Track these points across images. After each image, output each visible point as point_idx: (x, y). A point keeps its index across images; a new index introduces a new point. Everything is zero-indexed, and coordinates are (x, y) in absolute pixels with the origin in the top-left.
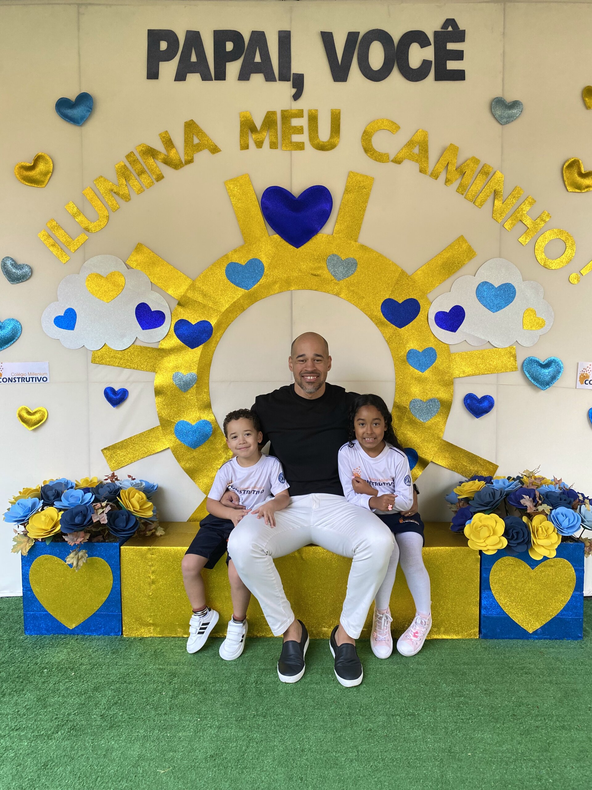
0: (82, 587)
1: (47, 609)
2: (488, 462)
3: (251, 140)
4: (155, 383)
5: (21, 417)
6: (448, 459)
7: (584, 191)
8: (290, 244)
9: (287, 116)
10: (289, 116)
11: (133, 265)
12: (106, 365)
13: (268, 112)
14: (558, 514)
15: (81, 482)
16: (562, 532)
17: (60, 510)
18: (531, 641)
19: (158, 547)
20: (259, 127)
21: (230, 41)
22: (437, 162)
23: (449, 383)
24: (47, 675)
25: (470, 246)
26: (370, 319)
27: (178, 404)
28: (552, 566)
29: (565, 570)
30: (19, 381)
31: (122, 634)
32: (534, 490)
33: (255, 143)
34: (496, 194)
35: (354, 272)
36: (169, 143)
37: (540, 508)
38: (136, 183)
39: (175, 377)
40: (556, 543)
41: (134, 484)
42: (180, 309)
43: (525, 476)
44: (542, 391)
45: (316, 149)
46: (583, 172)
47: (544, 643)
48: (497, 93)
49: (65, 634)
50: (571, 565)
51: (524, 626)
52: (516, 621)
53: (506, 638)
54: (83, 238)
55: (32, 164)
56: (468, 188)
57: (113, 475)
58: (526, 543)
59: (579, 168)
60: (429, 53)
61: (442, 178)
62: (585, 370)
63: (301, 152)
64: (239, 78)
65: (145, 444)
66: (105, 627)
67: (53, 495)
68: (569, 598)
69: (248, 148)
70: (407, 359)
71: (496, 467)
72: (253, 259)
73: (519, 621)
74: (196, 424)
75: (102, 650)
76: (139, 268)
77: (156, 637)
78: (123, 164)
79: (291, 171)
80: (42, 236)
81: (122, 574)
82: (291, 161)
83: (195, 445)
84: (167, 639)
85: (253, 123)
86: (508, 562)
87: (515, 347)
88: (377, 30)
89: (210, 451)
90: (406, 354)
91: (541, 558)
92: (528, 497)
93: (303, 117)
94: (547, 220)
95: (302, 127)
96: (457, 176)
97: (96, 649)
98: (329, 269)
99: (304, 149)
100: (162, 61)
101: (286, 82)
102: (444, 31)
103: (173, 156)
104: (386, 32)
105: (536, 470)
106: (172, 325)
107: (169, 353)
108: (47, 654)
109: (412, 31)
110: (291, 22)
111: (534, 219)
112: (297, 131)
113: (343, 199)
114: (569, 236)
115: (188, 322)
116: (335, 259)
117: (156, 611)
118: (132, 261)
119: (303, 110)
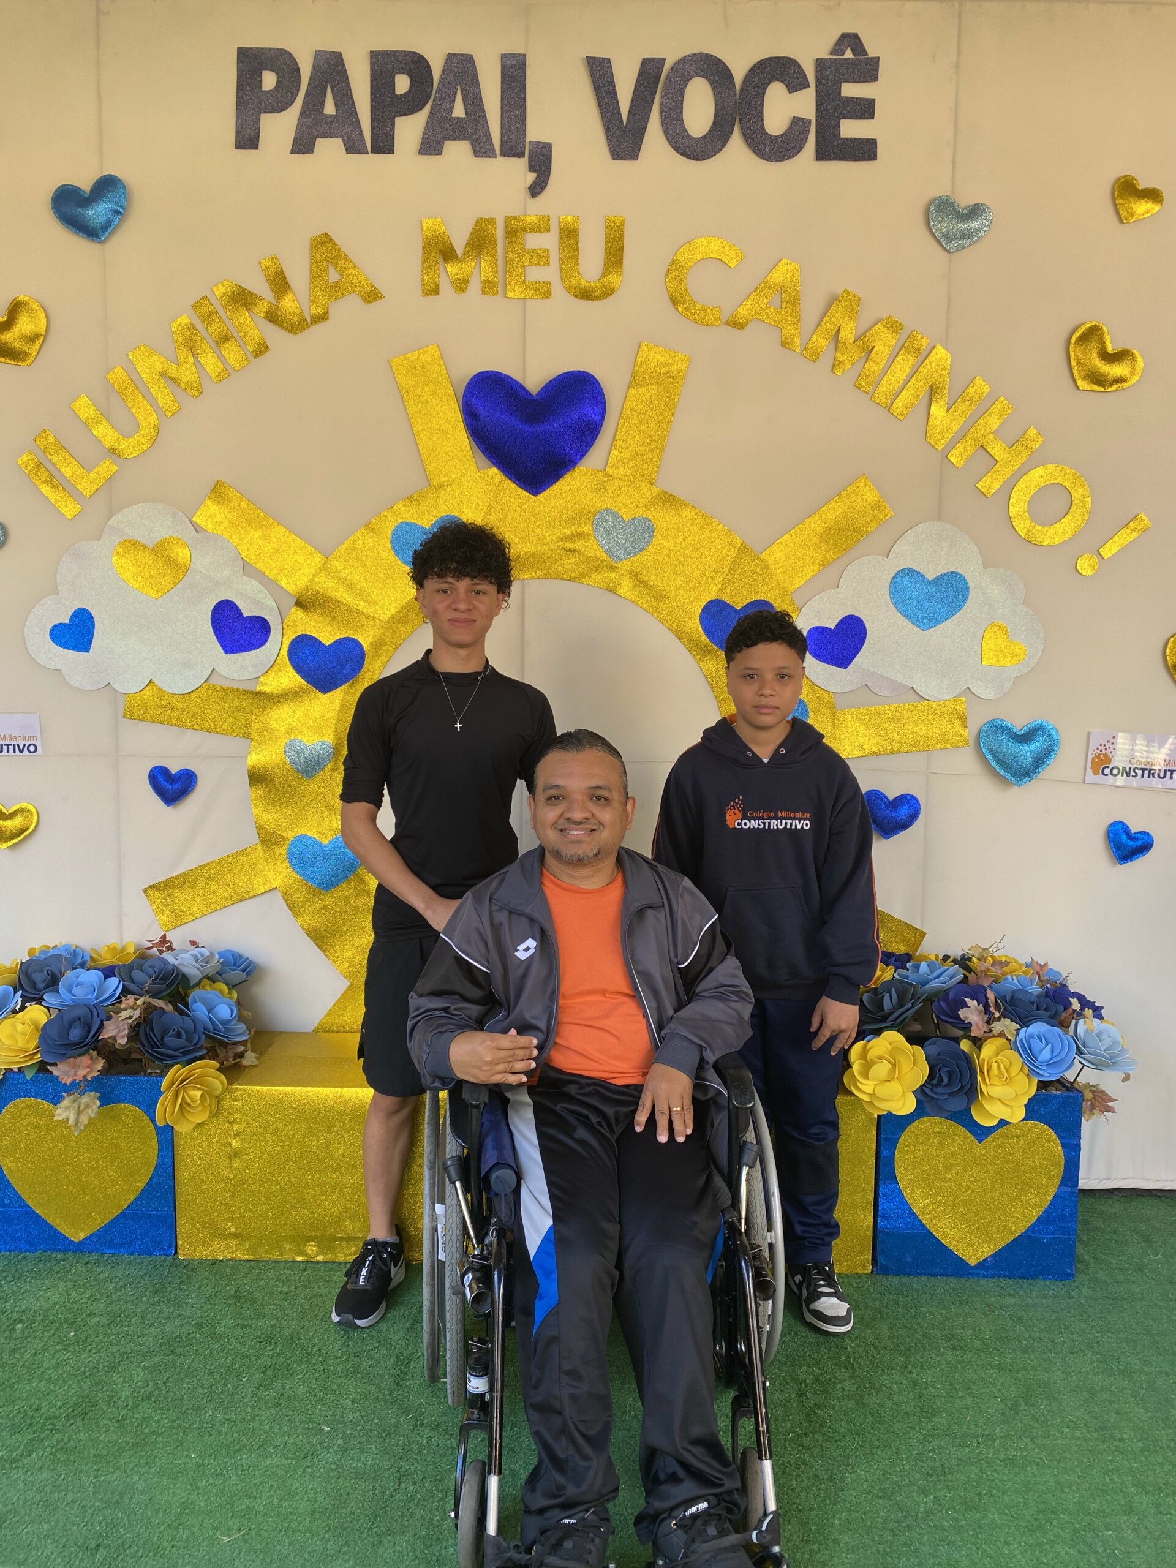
0: (98, 1160)
1: (29, 1202)
2: (907, 925)
3: (445, 276)
4: (248, 762)
7: (1110, 390)
8: (521, 487)
9: (515, 229)
10: (522, 229)
11: (206, 524)
12: (153, 722)
13: (477, 222)
14: (1031, 1036)
15: (102, 954)
16: (1038, 1074)
18: (972, 1280)
19: (245, 1086)
20: (459, 252)
21: (402, 73)
22: (818, 325)
24: (20, 1335)
25: (880, 497)
26: (677, 641)
27: (296, 804)
28: (1018, 1137)
29: (1044, 1145)
31: (176, 1253)
32: (988, 988)
33: (453, 283)
34: (933, 392)
35: (648, 543)
36: (280, 283)
37: (997, 1027)
38: (215, 359)
39: (290, 747)
40: (1025, 1094)
42: (297, 614)
43: (974, 955)
44: (1017, 789)
45: (577, 297)
46: (1110, 350)
47: (997, 1286)
48: (942, 189)
49: (65, 1251)
50: (1055, 1136)
51: (961, 1251)
52: (945, 1242)
53: (925, 1274)
54: (107, 467)
55: (5, 319)
56: (878, 379)
57: (163, 940)
58: (967, 1093)
59: (1102, 343)
60: (805, 104)
61: (826, 359)
63: (546, 301)
64: (421, 149)
65: (230, 882)
66: (142, 1240)
67: (44, 981)
68: (1050, 1199)
69: (438, 293)
73: (950, 1242)
74: (331, 843)
75: (133, 1286)
76: (218, 532)
77: (240, 1261)
78: (185, 320)
79: (524, 339)
80: (24, 463)
81: (176, 1137)
82: (524, 320)
83: (328, 884)
84: (264, 1264)
85: (448, 242)
86: (931, 1129)
87: (964, 699)
88: (701, 54)
89: (358, 895)
91: (996, 1122)
92: (975, 1002)
93: (549, 231)
94: (1036, 446)
95: (546, 251)
96: (856, 354)
97: (121, 1283)
98: (598, 541)
99: (550, 296)
100: (265, 112)
101: (516, 160)
102: (836, 60)
103: (288, 305)
104: (719, 60)
105: (995, 945)
106: (283, 646)
107: (279, 701)
108: (26, 1292)
109: (770, 59)
110: (527, 37)
111: (1010, 444)
112: (535, 258)
113: (627, 399)
114: (1079, 479)
115: (316, 639)
116: (610, 518)
117: (242, 1209)
118: (204, 516)
119: (548, 216)
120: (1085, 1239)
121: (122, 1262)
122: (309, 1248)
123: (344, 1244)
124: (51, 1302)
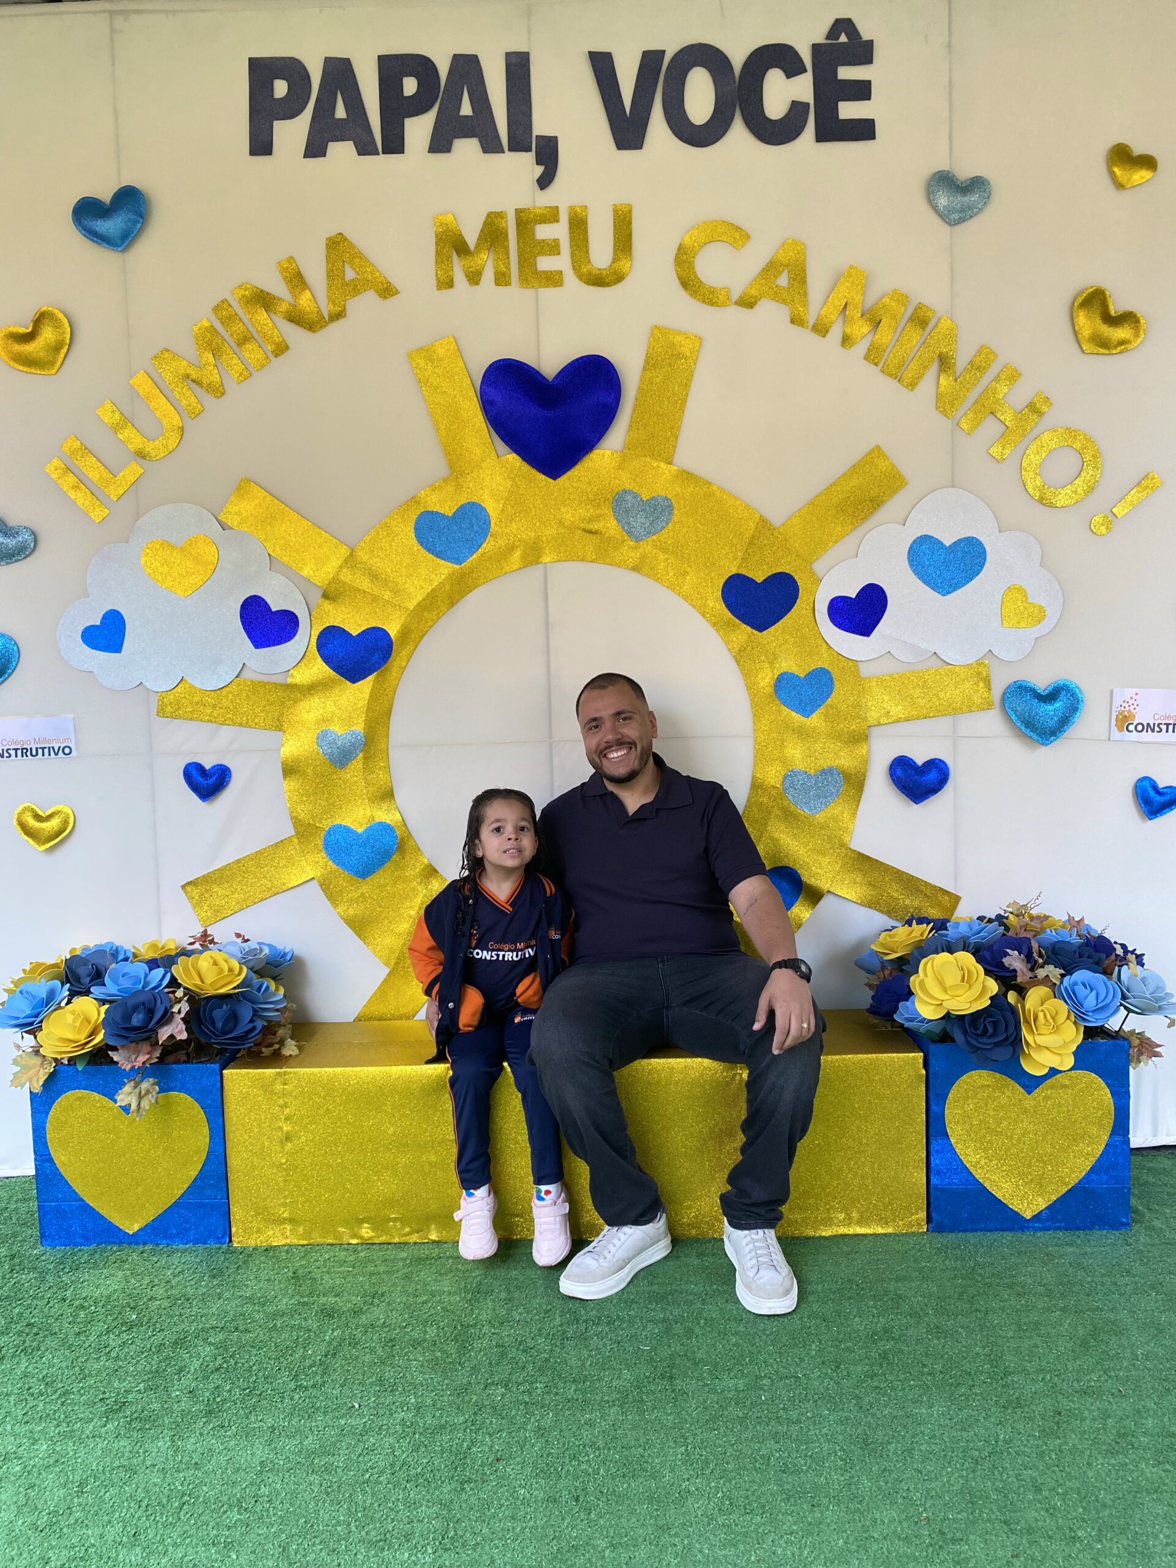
0: (150, 1150)
1: (82, 1195)
2: (941, 890)
3: (458, 268)
4: (282, 752)
5: (23, 826)
6: (861, 884)
7: (1114, 352)
8: (540, 472)
9: (525, 221)
10: (532, 221)
11: (232, 521)
12: (186, 719)
13: (489, 215)
14: (1076, 984)
15: (144, 950)
16: (1084, 1020)
17: (103, 1002)
18: (1029, 1233)
19: (295, 1070)
20: (471, 245)
21: (410, 76)
22: (825, 303)
23: (860, 738)
24: (83, 1320)
25: (894, 466)
26: (700, 616)
27: (329, 794)
28: (1065, 1087)
29: (1093, 1095)
30: (16, 756)
31: (230, 1241)
32: (1030, 940)
33: (467, 276)
34: (941, 362)
35: (667, 524)
36: (297, 280)
37: (1041, 973)
38: (235, 361)
39: (322, 737)
40: (1073, 1041)
41: (247, 950)
42: (328, 606)
43: (1011, 913)
44: (1043, 748)
45: (588, 283)
46: (1113, 313)
47: (1054, 1238)
48: (942, 164)
49: (121, 1243)
50: (1103, 1084)
51: (1016, 1205)
52: (999, 1196)
53: (981, 1231)
54: (133, 471)
55: (30, 330)
56: (889, 349)
57: (205, 935)
58: (1011, 1043)
59: (1105, 306)
60: (803, 88)
61: (835, 334)
62: (1126, 705)
63: (558, 290)
64: (430, 147)
65: (268, 873)
66: (196, 1229)
67: (89, 975)
68: (1102, 1148)
69: (452, 286)
70: (776, 691)
71: (957, 899)
72: (468, 503)
73: (1004, 1196)
74: (366, 830)
75: (191, 1272)
76: (245, 528)
77: (296, 1245)
78: (206, 324)
79: (539, 328)
80: (53, 469)
81: (227, 1123)
82: (537, 309)
83: (364, 872)
84: (318, 1248)
85: (461, 235)
86: (979, 1082)
87: (987, 662)
88: (700, 44)
89: (395, 883)
90: (772, 683)
91: (1045, 1071)
92: (1016, 952)
93: (558, 221)
94: (1045, 411)
95: (556, 242)
96: (865, 329)
97: (179, 1269)
98: (619, 521)
99: (561, 285)
100: (277, 119)
101: (524, 154)
102: (832, 44)
103: (305, 305)
104: (717, 49)
105: (1033, 902)
106: (312, 638)
107: (310, 694)
108: (84, 1281)
109: (767, 46)
110: (529, 34)
111: (1019, 410)
112: (546, 248)
113: (642, 380)
114: (1088, 439)
115: (344, 630)
116: (629, 498)
117: (295, 1194)
118: (230, 513)
119: (557, 207)
120: (1137, 1192)
121: (177, 1250)
122: (364, 1230)
123: (398, 1224)
124: (111, 1289)
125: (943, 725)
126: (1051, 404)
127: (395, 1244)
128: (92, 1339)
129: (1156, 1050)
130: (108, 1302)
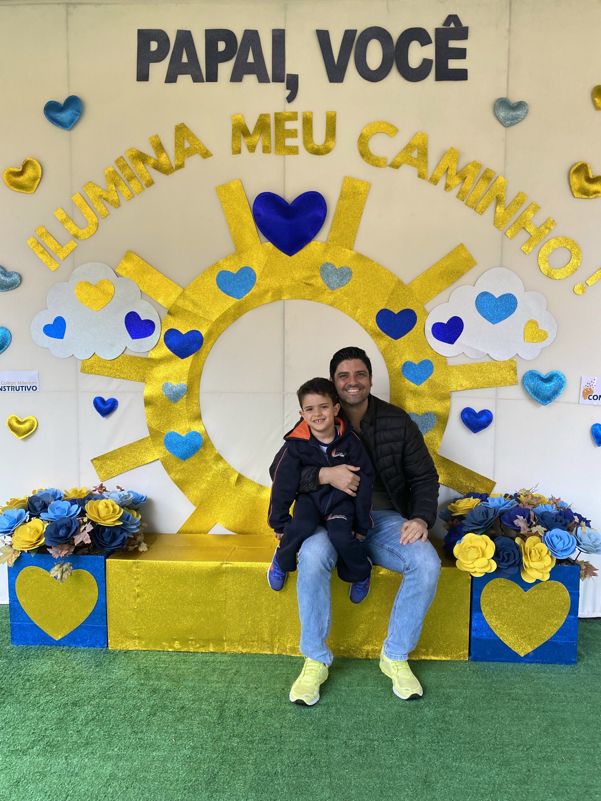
0: (68, 598)
1: (33, 619)
2: (486, 478)
3: (244, 143)
4: (144, 392)
5: (11, 426)
6: (443, 475)
7: (591, 197)
8: (283, 252)
9: (280, 119)
10: (283, 119)
11: (123, 273)
12: (96, 374)
13: (261, 116)
14: (553, 536)
15: (70, 493)
17: (46, 522)
18: (523, 664)
19: (143, 561)
20: (251, 131)
21: (222, 41)
22: (437, 167)
23: (446, 397)
24: (28, 687)
25: (470, 255)
26: (364, 330)
27: (168, 415)
28: (545, 589)
29: (560, 593)
30: (9, 390)
31: (107, 646)
32: (530, 510)
33: (248, 147)
35: (349, 280)
36: (159, 148)
37: (534, 530)
38: (127, 189)
39: (165, 386)
40: (549, 566)
41: (122, 495)
42: (170, 318)
43: (522, 494)
44: (543, 406)
45: (311, 153)
46: (591, 177)
47: (535, 668)
48: (502, 94)
49: (52, 645)
50: (565, 589)
51: (516, 649)
52: (508, 644)
53: (496, 661)
54: (72, 245)
55: (21, 170)
56: (469, 194)
57: (101, 486)
58: (517, 566)
59: (587, 173)
60: (429, 52)
61: (442, 183)
62: (589, 385)
63: (295, 156)
64: (231, 79)
65: (135, 455)
66: (90, 639)
67: (40, 507)
68: (563, 622)
69: (240, 153)
70: (403, 371)
72: (245, 267)
73: (510, 644)
74: (186, 435)
75: (86, 663)
76: (128, 276)
77: (140, 651)
78: (111, 169)
79: (285, 176)
80: (31, 242)
81: (107, 587)
82: (285, 166)
83: (185, 457)
84: (152, 652)
85: (245, 127)
86: (500, 585)
87: (515, 360)
88: (376, 27)
89: (200, 463)
90: (401, 367)
91: (534, 581)
92: (522, 517)
93: (297, 120)
94: (552, 228)
95: (296, 130)
96: (457, 181)
97: (80, 661)
98: (323, 279)
99: (298, 153)
100: (152, 62)
101: (280, 83)
102: (446, 28)
103: (163, 161)
104: (385, 30)
105: (533, 489)
106: (162, 335)
107: (160, 363)
108: (31, 665)
109: (411, 29)
110: (285, 20)
111: (538, 227)
112: (290, 134)
113: (338, 206)
114: (575, 244)
115: (178, 331)
116: (329, 267)
117: (141, 624)
118: (121, 269)
119: (297, 112)
120: (581, 643)
121: (80, 650)
122: (176, 644)
123: (193, 642)
124: (44, 671)
125: (490, 392)
126: (556, 224)
127: (191, 652)
128: (31, 698)
129: (594, 572)
130: (41, 678)
